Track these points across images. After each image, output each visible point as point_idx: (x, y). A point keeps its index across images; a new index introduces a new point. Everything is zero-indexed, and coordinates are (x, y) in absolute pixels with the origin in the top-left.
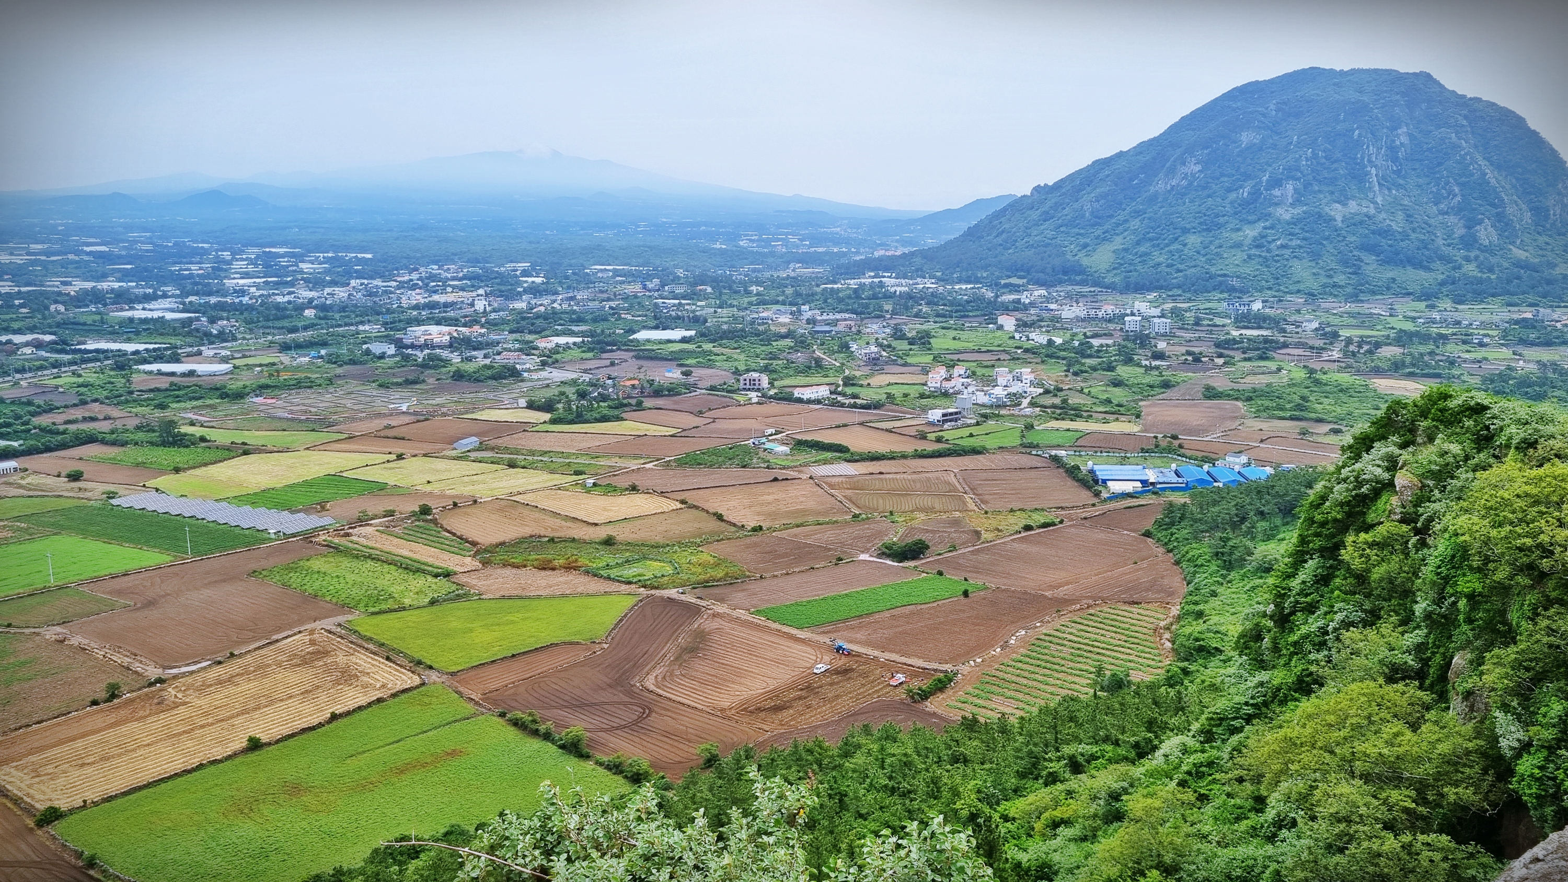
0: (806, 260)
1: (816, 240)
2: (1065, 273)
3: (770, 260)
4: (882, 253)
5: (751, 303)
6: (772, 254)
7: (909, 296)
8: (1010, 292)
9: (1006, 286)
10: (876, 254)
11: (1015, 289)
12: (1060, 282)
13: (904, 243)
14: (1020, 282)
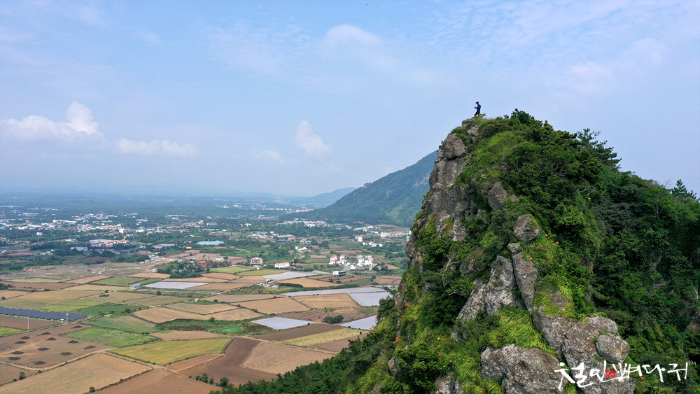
0: (266, 213)
1: (268, 205)
2: (380, 219)
3: (250, 213)
4: (299, 211)
5: (247, 231)
6: (250, 211)
7: (316, 228)
8: (358, 227)
9: (356, 224)
10: (297, 211)
11: (359, 225)
12: (378, 223)
13: (308, 207)
14: (361, 223)
